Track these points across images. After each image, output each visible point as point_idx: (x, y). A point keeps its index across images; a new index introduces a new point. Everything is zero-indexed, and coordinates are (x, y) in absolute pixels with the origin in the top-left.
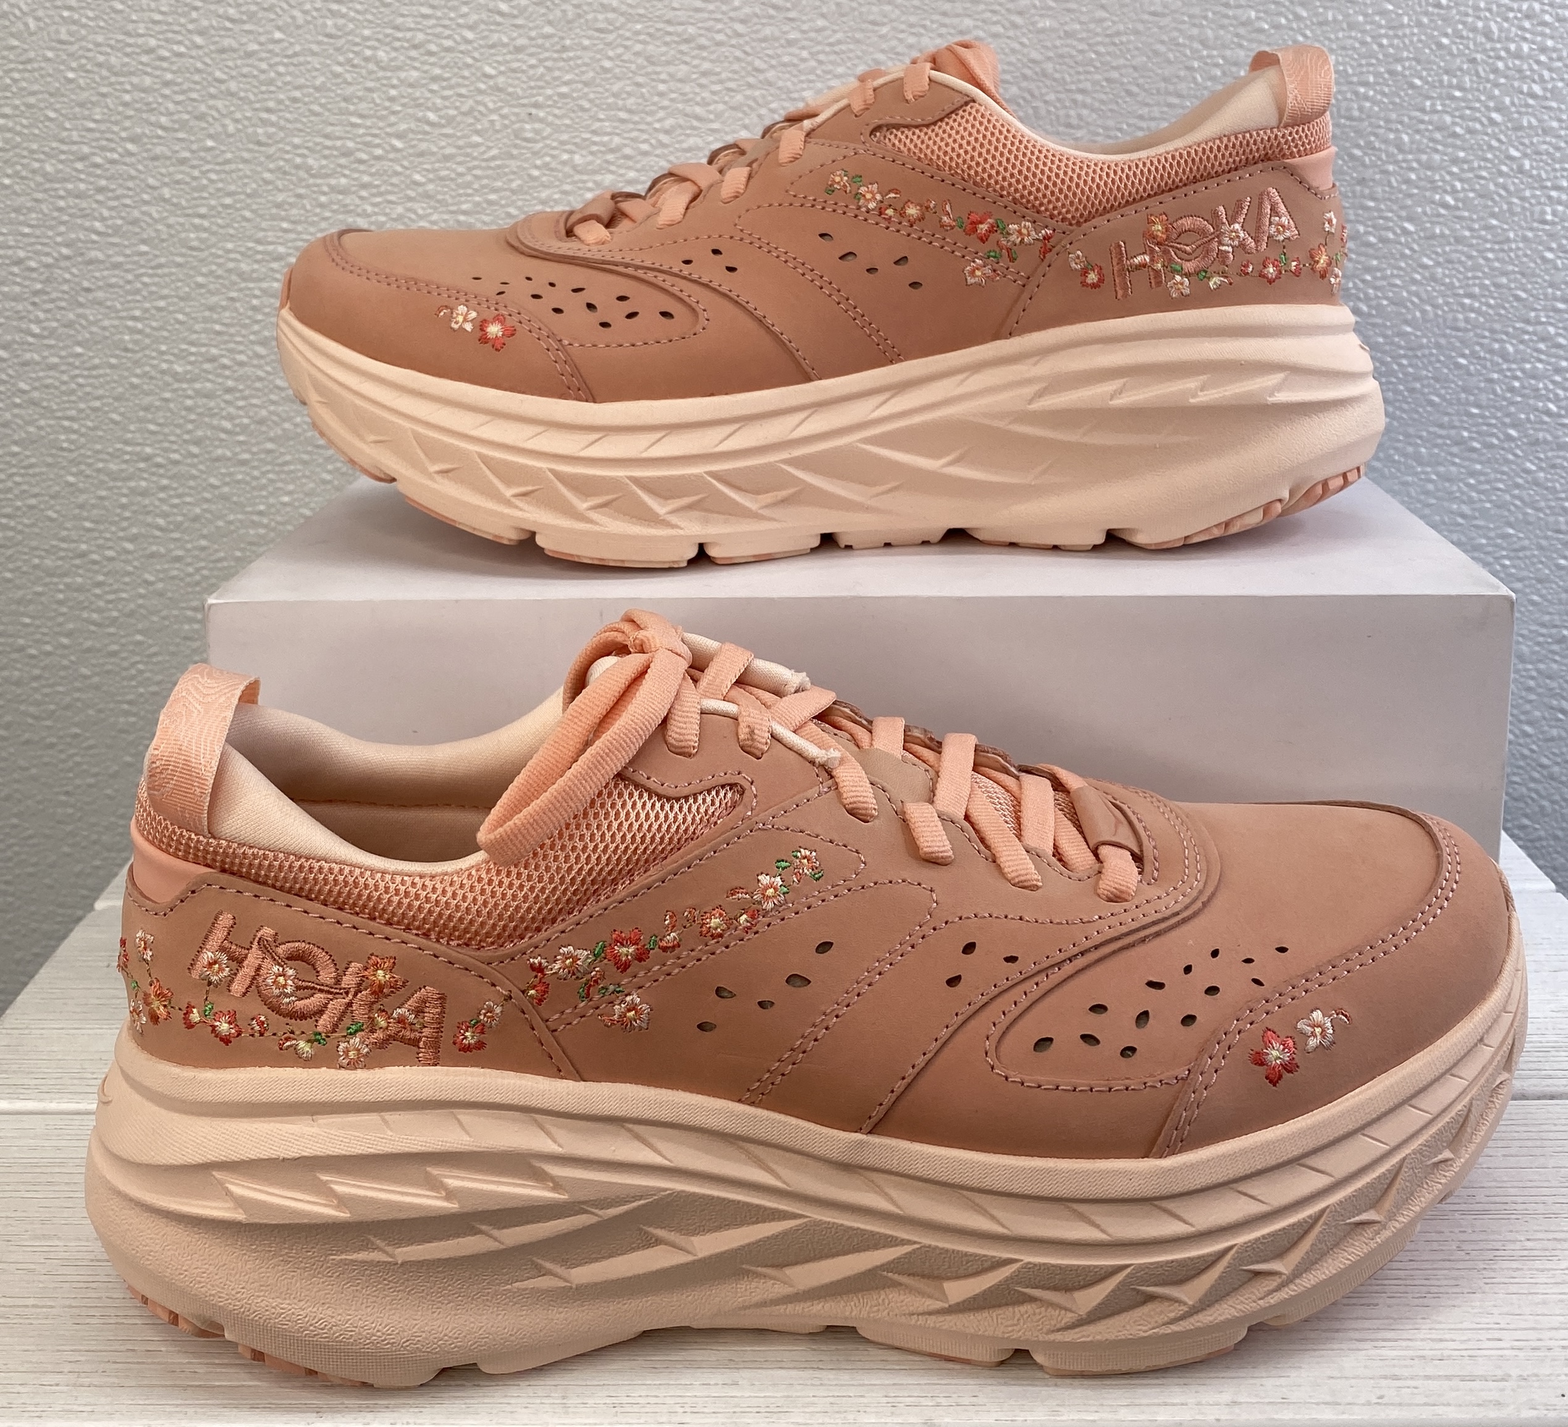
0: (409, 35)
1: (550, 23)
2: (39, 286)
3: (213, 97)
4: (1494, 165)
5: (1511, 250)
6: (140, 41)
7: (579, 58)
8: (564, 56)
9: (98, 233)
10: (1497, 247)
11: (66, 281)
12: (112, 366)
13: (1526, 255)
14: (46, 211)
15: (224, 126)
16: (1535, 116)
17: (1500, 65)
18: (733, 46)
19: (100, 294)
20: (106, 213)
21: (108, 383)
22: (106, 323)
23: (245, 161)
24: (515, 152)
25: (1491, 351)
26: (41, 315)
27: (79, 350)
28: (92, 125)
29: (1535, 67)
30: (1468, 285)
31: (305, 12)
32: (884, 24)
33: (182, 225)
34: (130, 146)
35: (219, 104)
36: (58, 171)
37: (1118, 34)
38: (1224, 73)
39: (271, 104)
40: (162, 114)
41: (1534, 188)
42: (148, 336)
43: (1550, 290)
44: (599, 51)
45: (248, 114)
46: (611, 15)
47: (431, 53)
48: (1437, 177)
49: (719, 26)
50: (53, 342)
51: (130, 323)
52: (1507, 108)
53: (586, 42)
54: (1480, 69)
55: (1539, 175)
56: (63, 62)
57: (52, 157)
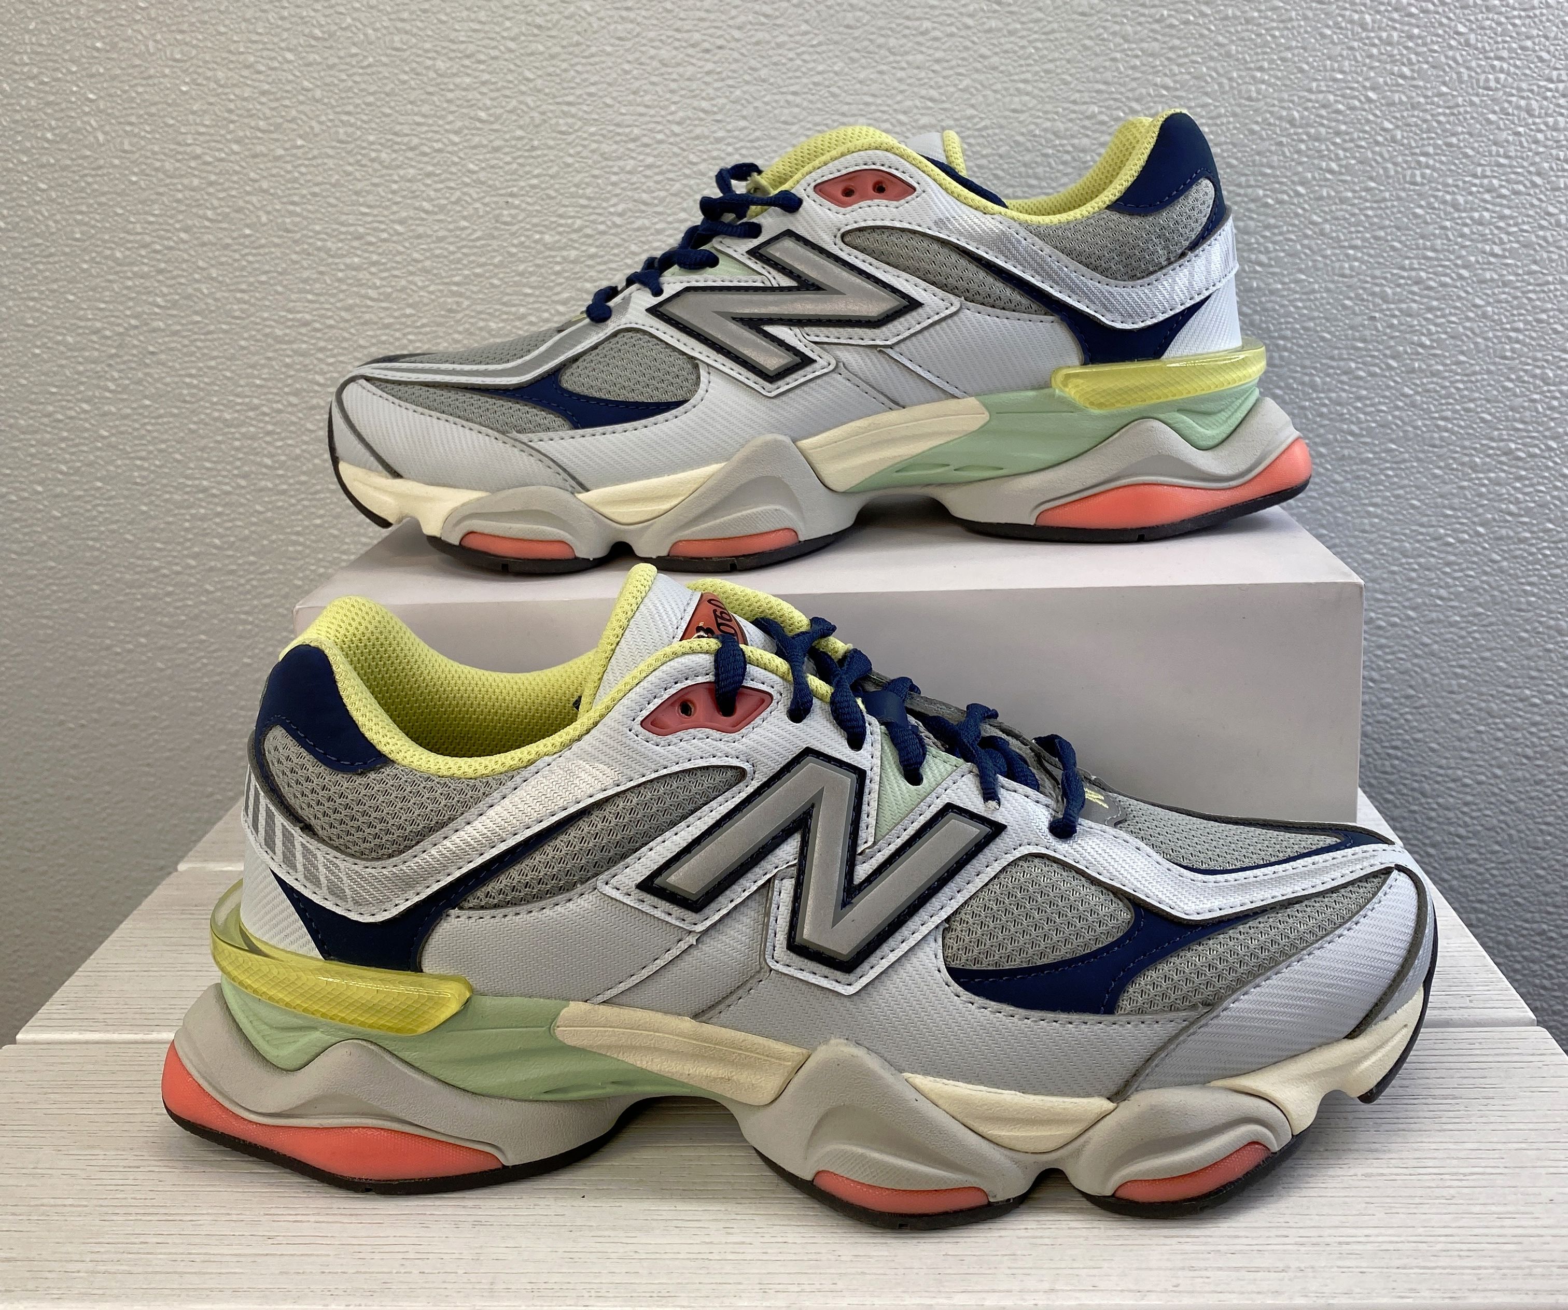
0: (406, 139)
1: (521, 127)
2: (113, 351)
3: (248, 193)
4: (1300, 230)
5: (1316, 299)
6: (189, 149)
7: (546, 155)
8: (534, 154)
9: (159, 306)
10: (1304, 297)
11: (135, 346)
12: (174, 415)
13: (1329, 303)
14: (117, 289)
15: (258, 217)
16: (1332, 188)
17: (1303, 147)
18: (671, 144)
19: (163, 356)
20: (165, 290)
21: (171, 428)
22: (168, 380)
23: (277, 245)
24: (496, 233)
25: (1303, 383)
26: (116, 375)
27: (147, 402)
28: (152, 219)
29: (1332, 148)
30: (1281, 329)
31: (321, 123)
32: (793, 124)
33: (227, 298)
34: (183, 235)
35: (254, 199)
36: (126, 257)
37: (986, 128)
38: (1074, 159)
39: (296, 199)
40: (207, 208)
41: (1334, 248)
42: (202, 390)
43: (1350, 332)
44: (561, 150)
45: (278, 207)
46: (570, 120)
47: (425, 154)
48: (1253, 240)
49: (660, 127)
50: (125, 397)
51: (188, 380)
52: (1309, 182)
53: (551, 143)
54: (1286, 150)
55: (1338, 237)
56: (127, 168)
57: (122, 245)
